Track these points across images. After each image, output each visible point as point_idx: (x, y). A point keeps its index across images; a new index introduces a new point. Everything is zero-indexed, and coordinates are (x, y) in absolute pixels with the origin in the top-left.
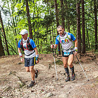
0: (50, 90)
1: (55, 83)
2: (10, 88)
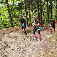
0: (22, 48)
1: (26, 43)
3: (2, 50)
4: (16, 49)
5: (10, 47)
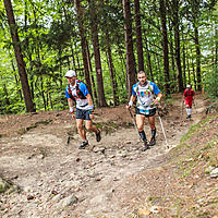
0: (70, 191)
1: (82, 173)
4: (44, 198)
5: (20, 190)
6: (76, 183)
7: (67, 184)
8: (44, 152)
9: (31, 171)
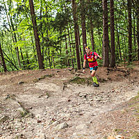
0: (64, 120)
1: (72, 109)
2: (6, 118)
3: (16, 121)
4: (48, 122)
5: (33, 116)
6: (67, 115)
7: (62, 115)
8: (49, 94)
9: (40, 105)
